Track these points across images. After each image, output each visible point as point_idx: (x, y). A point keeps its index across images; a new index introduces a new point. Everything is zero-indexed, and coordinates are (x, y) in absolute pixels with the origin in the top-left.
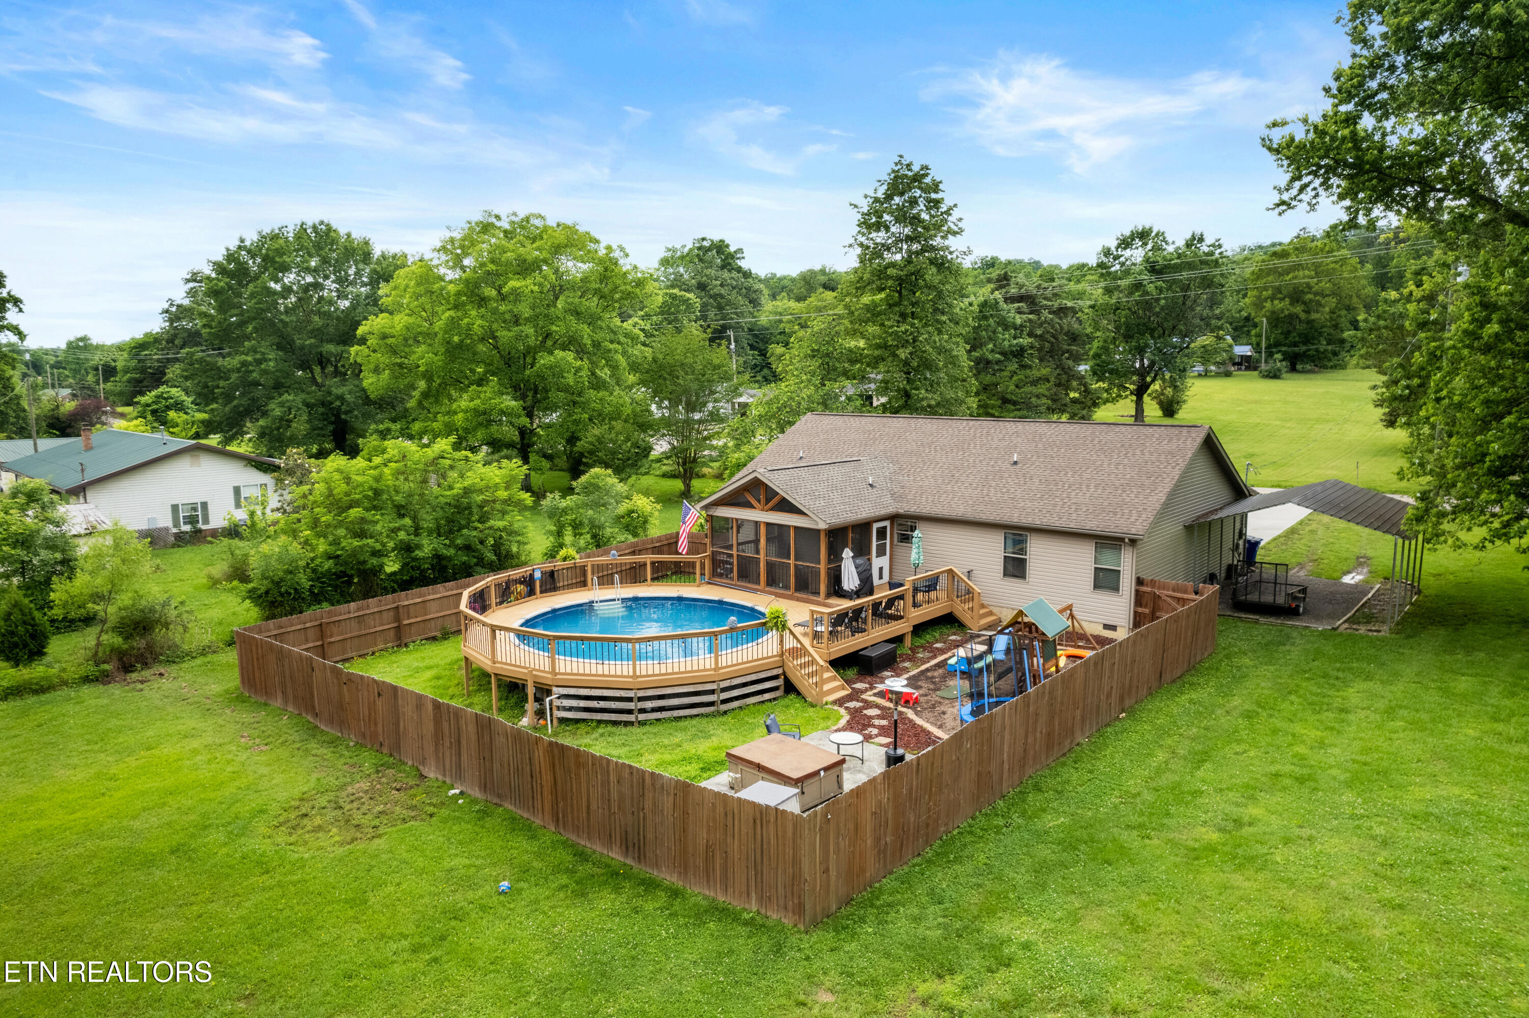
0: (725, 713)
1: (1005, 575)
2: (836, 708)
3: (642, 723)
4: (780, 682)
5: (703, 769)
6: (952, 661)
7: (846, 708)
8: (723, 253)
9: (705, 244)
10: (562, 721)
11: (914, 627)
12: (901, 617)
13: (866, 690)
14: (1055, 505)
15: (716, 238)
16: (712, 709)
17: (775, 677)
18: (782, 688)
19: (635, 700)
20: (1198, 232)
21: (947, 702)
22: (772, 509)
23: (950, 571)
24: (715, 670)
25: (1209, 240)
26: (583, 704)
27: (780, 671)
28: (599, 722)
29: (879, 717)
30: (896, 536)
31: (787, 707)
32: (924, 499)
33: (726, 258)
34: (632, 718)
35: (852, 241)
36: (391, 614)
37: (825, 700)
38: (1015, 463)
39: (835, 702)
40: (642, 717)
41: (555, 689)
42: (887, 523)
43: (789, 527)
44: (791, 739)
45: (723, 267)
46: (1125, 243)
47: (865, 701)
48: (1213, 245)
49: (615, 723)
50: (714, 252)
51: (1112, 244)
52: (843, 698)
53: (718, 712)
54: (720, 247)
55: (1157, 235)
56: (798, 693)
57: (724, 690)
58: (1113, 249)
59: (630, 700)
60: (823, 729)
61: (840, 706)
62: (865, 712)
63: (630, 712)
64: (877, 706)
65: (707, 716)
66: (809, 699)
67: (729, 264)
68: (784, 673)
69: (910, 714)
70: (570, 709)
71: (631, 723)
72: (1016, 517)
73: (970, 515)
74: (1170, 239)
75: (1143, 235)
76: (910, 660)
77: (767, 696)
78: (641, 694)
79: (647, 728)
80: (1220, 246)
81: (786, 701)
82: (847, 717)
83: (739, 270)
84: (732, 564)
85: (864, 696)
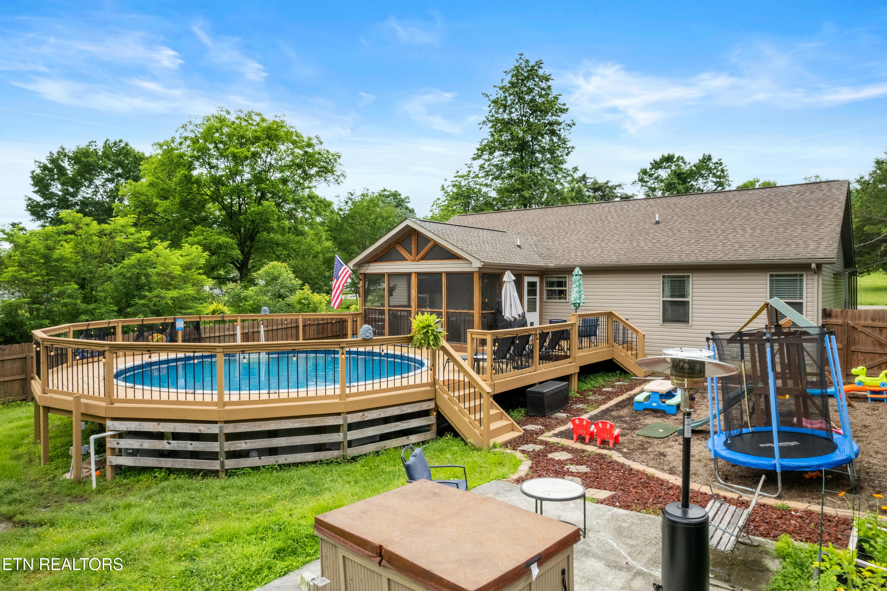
0: (354, 459)
1: (665, 320)
2: (508, 451)
3: (230, 473)
4: (432, 420)
5: (280, 553)
6: (640, 398)
7: (523, 452)
8: (397, 199)
9: (386, 193)
10: (119, 470)
11: (581, 368)
12: (566, 357)
13: (542, 432)
14: (715, 246)
15: (393, 190)
16: (335, 453)
17: (426, 413)
18: (434, 428)
19: (222, 438)
20: (707, 154)
21: (656, 441)
22: (423, 259)
23: (610, 315)
24: (340, 397)
25: (714, 160)
26: (147, 444)
27: (430, 405)
28: (170, 471)
29: (572, 461)
30: (545, 293)
31: (441, 451)
32: (573, 255)
33: (399, 201)
34: (215, 465)
35: (485, 119)
36: (18, 364)
37: (492, 442)
38: (658, 222)
39: (505, 445)
40: (230, 464)
41: (109, 424)
42: (536, 279)
43: (440, 274)
44: (453, 489)
45: (397, 206)
46: (657, 165)
47: (546, 443)
48: (717, 163)
49: (193, 473)
50: (392, 197)
51: (648, 167)
52: (514, 440)
53: (344, 457)
54: (395, 195)
55: (678, 158)
56: (456, 435)
57: (351, 427)
58: (648, 170)
59: (213, 438)
60: (497, 478)
61: (514, 449)
62: (550, 456)
63: (213, 456)
64: (565, 449)
65: (329, 463)
66: (470, 440)
67: (401, 205)
68: (437, 409)
69: (616, 456)
70: (135, 453)
71: (215, 473)
72: (676, 259)
73: (624, 261)
74: (687, 160)
75: (669, 159)
76: (582, 402)
77: (414, 439)
78: (230, 429)
79: (236, 480)
80: (721, 164)
81: (441, 443)
82: (529, 463)
83: (407, 208)
84: (383, 320)
85: (541, 438)
